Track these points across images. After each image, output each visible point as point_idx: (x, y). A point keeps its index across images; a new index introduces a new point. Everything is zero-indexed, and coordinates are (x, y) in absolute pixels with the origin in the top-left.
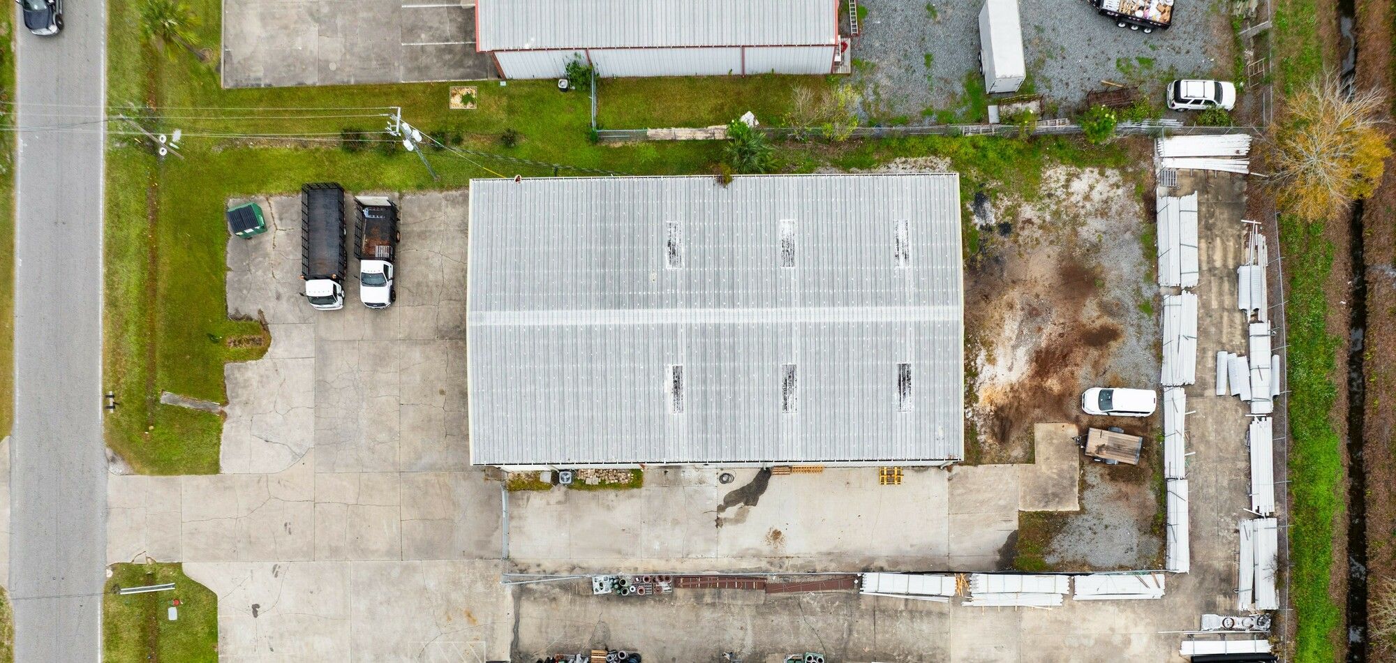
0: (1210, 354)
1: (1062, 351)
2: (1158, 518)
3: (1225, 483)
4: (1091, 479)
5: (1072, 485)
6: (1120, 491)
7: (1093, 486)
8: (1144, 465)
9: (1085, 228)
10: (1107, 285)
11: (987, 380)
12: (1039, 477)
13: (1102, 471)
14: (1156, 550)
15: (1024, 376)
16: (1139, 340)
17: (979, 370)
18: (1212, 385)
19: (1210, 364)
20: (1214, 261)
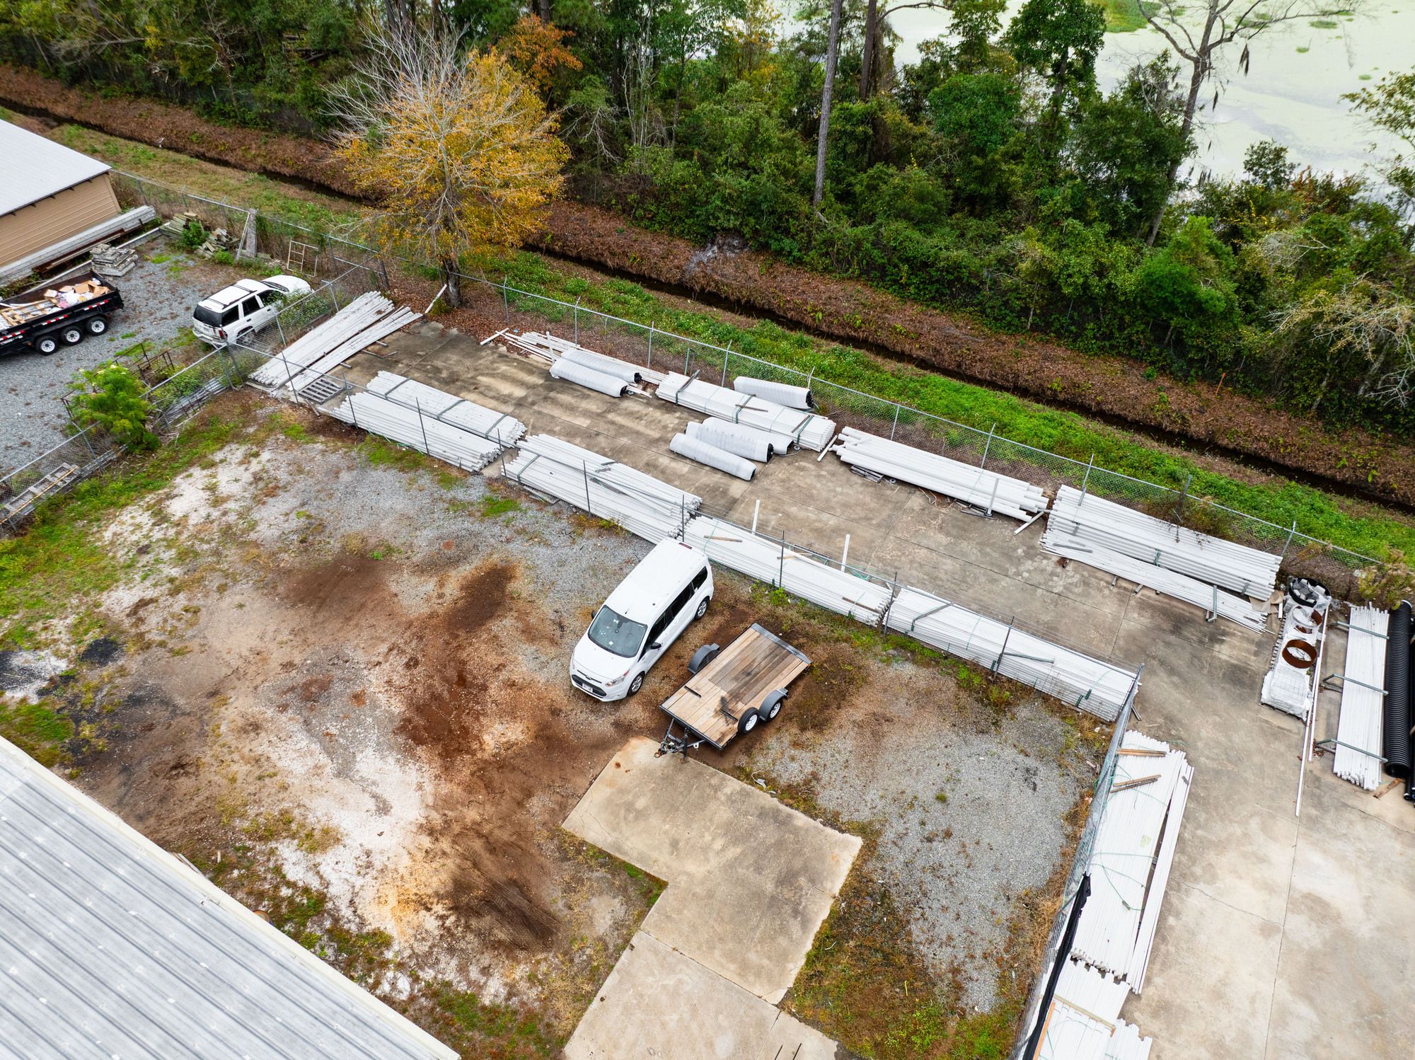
0: (664, 461)
1: (446, 680)
2: (969, 681)
3: (943, 539)
4: (793, 770)
5: (783, 823)
6: (859, 725)
7: (815, 776)
8: (821, 651)
9: (262, 527)
10: (395, 543)
11: (359, 881)
12: (710, 895)
13: (787, 739)
14: (1054, 721)
15: (429, 788)
16: (547, 544)
17: (315, 884)
18: (725, 480)
19: (684, 468)
20: (510, 396)
